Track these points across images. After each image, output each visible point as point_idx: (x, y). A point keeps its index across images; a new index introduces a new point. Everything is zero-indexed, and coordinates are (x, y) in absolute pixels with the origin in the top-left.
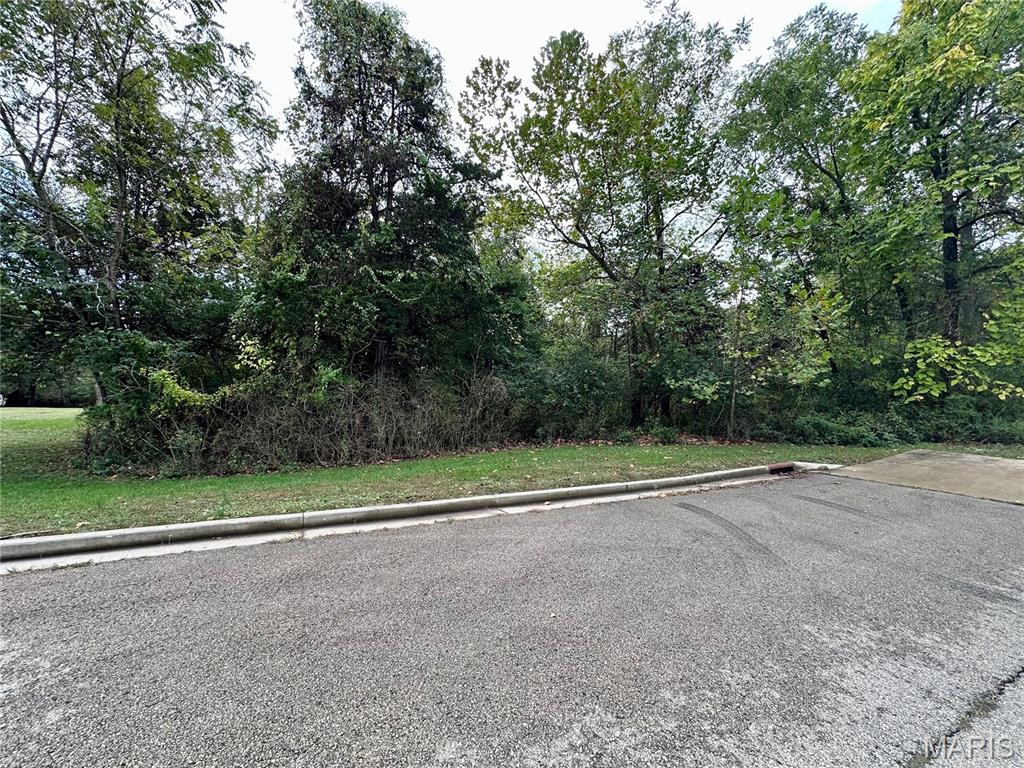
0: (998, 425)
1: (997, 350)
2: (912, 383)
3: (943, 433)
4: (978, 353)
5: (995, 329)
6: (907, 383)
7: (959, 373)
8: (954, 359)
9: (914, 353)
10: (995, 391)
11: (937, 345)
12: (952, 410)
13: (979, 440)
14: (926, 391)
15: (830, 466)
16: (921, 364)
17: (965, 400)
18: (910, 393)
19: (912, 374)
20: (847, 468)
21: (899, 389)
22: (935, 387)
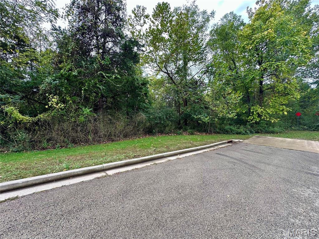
0: (271, 129)
1: (272, 110)
2: (252, 118)
3: (259, 131)
4: (268, 110)
5: (271, 104)
6: (251, 118)
7: (263, 115)
8: (263, 112)
9: (253, 110)
10: (271, 120)
11: (258, 108)
12: (262, 125)
13: (267, 133)
14: (255, 120)
15: (241, 140)
16: (255, 113)
17: (264, 122)
18: (252, 120)
19: (252, 115)
20: (245, 141)
21: (249, 120)
22: (257, 119)
